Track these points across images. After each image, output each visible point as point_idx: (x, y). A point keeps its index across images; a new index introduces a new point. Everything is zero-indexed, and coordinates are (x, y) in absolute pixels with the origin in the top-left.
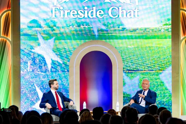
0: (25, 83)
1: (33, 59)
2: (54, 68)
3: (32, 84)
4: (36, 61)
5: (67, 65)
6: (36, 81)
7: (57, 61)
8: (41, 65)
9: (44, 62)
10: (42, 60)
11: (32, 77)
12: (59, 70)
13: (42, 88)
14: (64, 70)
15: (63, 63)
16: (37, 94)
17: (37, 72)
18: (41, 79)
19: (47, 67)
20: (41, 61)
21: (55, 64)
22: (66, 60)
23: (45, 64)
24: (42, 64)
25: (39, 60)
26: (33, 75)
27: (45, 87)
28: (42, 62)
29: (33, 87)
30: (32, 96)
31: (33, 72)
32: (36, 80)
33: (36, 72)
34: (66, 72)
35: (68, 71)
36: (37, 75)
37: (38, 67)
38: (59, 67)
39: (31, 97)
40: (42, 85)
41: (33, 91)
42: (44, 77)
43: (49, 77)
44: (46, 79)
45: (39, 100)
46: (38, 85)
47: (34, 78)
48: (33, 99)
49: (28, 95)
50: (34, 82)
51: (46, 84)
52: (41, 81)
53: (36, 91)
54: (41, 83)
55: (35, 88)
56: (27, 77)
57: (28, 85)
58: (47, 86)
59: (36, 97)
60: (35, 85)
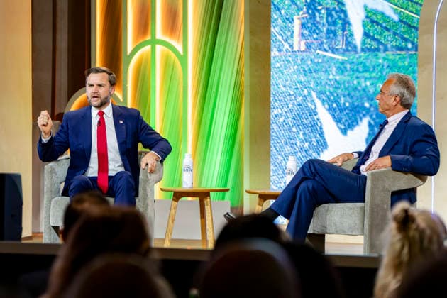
0: (284, 89)
1: (309, 8)
2: (374, 39)
3: (306, 92)
4: (317, 14)
5: (413, 27)
6: (318, 84)
7: (383, 14)
8: (333, 28)
9: (342, 16)
10: (337, 9)
11: (306, 69)
12: (389, 46)
13: (335, 105)
14: (403, 44)
15: (401, 21)
16: (321, 128)
17: (321, 52)
18: (331, 77)
19: (352, 35)
20: (333, 13)
21: (377, 23)
22: (411, 9)
23: (346, 23)
24: (334, 23)
25: (327, 9)
26: (309, 62)
27: (342, 102)
28: (336, 16)
29: (309, 105)
30: (304, 134)
31: (308, 54)
32: (318, 78)
33: (318, 51)
34: (408, 50)
35: (415, 47)
36: (320, 61)
37: (323, 35)
38: (386, 33)
39: (301, 136)
40: (335, 95)
41: (309, 117)
42: (341, 69)
43: (355, 68)
44: (348, 75)
45: (326, 148)
46: (324, 98)
47: (310, 71)
48: (306, 145)
49: (294, 130)
50: (312, 86)
51: (346, 93)
52: (332, 83)
53: (316, 118)
54: (331, 89)
55: (313, 107)
56: (292, 68)
57: (293, 95)
58: (351, 101)
59: (318, 136)
60: (314, 94)
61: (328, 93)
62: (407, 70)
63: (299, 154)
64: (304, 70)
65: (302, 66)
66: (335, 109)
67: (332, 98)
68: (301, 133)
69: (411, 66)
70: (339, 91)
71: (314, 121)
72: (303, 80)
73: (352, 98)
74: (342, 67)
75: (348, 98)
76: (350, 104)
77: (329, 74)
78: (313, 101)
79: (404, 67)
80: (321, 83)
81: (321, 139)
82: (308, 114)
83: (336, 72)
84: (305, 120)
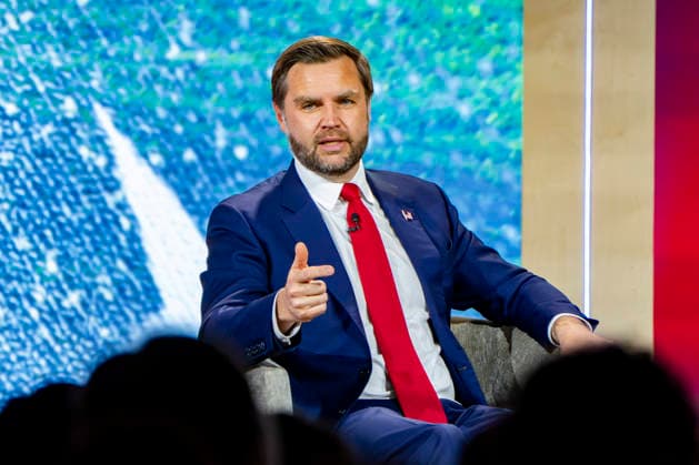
3: (69, 107)
6: (118, 80)
11: (71, 24)
13: (189, 155)
16: (134, 237)
18: (174, 53)
27: (221, 143)
29: (84, 152)
30: (65, 259)
32: (119, 57)
39: (51, 267)
40: (192, 118)
41: (84, 199)
42: (212, 26)
43: (273, 22)
44: (242, 48)
45: (156, 309)
46: (145, 128)
47: (89, 34)
48: (73, 299)
49: (22, 243)
50: (95, 84)
51: (236, 113)
52: (180, 73)
53: (111, 200)
54: (175, 98)
55: (101, 162)
56: (10, 18)
57: (16, 118)
58: (254, 142)
59: (121, 265)
60: (104, 116)
61: (161, 113)
62: (480, 31)
63: (44, 331)
64: (62, 28)
65: (55, 13)
66: (190, 168)
67: (179, 129)
68: (51, 255)
69: (492, 20)
70: (208, 105)
71: (104, 210)
72: (57, 63)
73: (259, 129)
74: (217, 18)
75: (243, 130)
76: (251, 150)
77: (167, 45)
78: (100, 139)
79: (465, 22)
80: (132, 75)
81: (132, 276)
82: (80, 188)
83: (194, 37)
84: (66, 210)
